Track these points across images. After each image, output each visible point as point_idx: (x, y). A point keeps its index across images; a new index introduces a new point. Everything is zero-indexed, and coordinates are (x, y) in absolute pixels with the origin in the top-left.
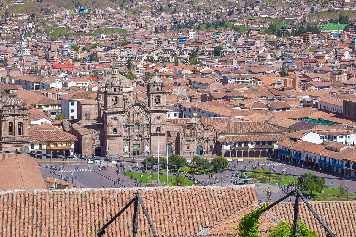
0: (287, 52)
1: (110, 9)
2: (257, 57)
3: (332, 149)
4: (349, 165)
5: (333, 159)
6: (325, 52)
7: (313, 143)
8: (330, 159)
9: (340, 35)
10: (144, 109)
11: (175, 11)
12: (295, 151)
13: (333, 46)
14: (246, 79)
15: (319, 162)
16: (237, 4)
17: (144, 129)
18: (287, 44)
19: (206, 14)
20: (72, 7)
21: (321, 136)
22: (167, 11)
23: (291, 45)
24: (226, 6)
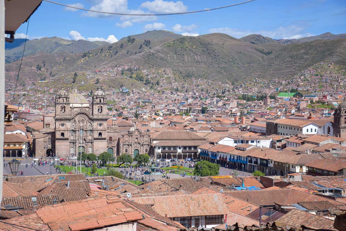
0: (252, 111)
1: (143, 89)
2: (231, 113)
3: (241, 149)
4: (252, 161)
5: (239, 156)
6: (278, 110)
7: (226, 145)
8: (237, 157)
9: (290, 99)
10: (88, 117)
11: (186, 91)
12: (212, 152)
13: (284, 106)
14: (212, 121)
15: (229, 160)
16: (228, 87)
17: (88, 135)
18: (252, 105)
19: (207, 94)
20: (118, 87)
21: (235, 141)
22: (181, 91)
23: (254, 106)
24: (221, 88)
